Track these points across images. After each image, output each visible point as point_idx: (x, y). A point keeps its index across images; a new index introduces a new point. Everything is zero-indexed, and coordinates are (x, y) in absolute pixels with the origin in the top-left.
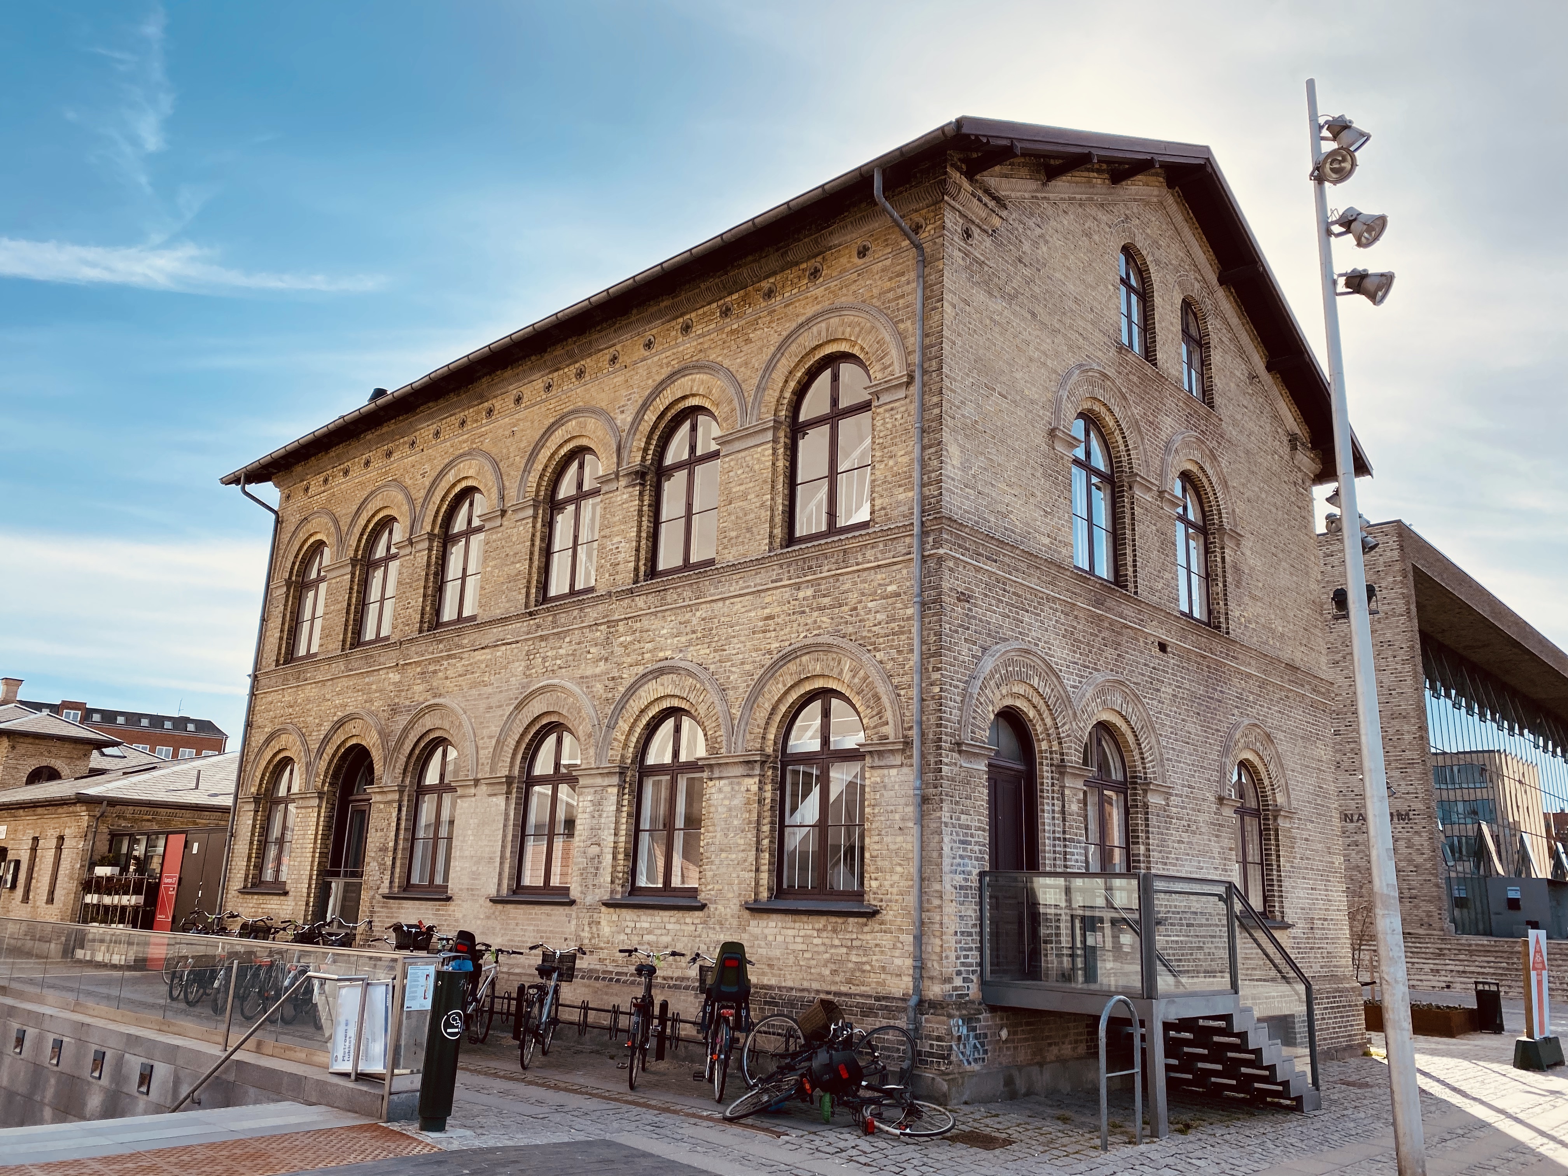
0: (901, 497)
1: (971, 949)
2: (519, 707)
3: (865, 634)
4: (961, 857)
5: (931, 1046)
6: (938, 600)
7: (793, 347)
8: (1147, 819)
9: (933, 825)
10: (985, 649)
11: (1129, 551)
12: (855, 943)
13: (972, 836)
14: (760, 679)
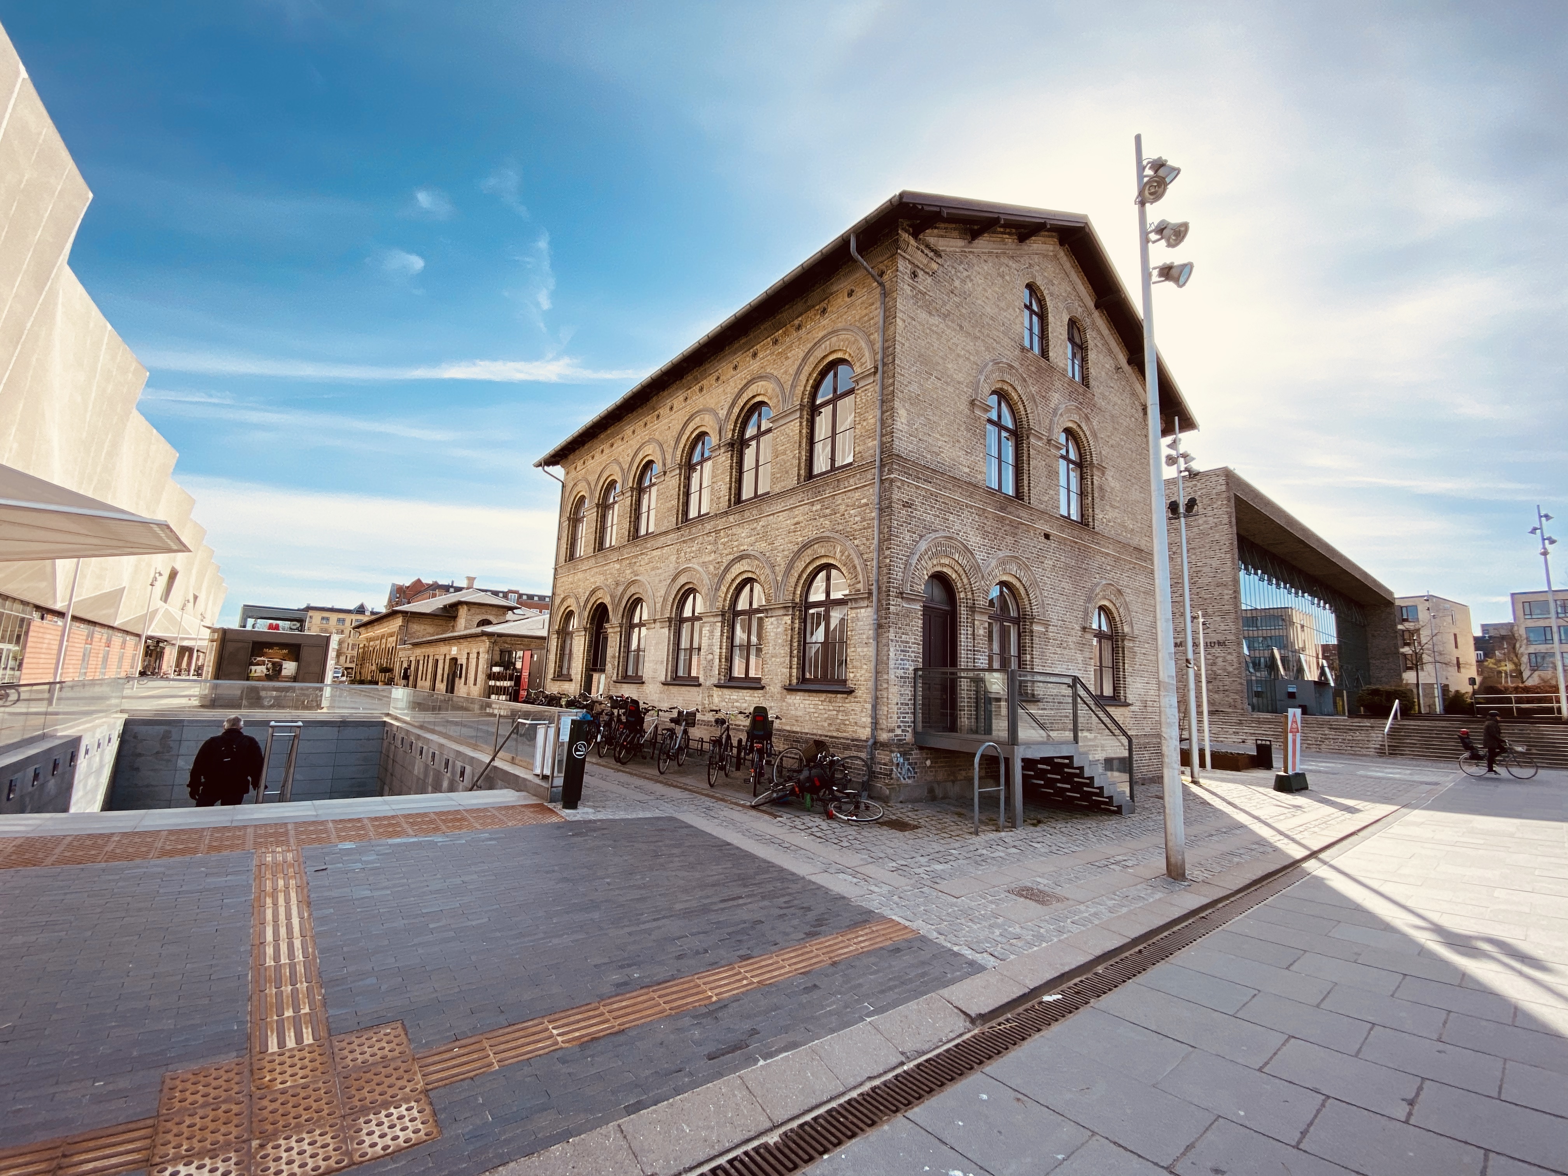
0: (870, 445)
1: (908, 713)
2: (674, 580)
3: (848, 530)
4: (902, 660)
5: (881, 768)
6: (890, 507)
7: (811, 359)
8: (1032, 640)
9: (884, 641)
10: (921, 537)
11: (1025, 477)
12: (841, 709)
13: (910, 647)
14: (792, 560)
